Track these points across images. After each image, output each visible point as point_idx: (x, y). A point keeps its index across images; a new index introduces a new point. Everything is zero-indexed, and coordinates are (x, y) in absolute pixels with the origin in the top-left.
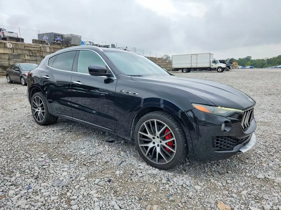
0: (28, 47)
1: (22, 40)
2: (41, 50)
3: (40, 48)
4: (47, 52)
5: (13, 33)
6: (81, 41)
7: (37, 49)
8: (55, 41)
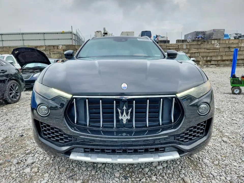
0: (169, 46)
1: (169, 41)
2: (179, 48)
3: (179, 46)
4: (183, 49)
5: (164, 37)
6: (224, 34)
7: (176, 47)
8: (197, 39)
